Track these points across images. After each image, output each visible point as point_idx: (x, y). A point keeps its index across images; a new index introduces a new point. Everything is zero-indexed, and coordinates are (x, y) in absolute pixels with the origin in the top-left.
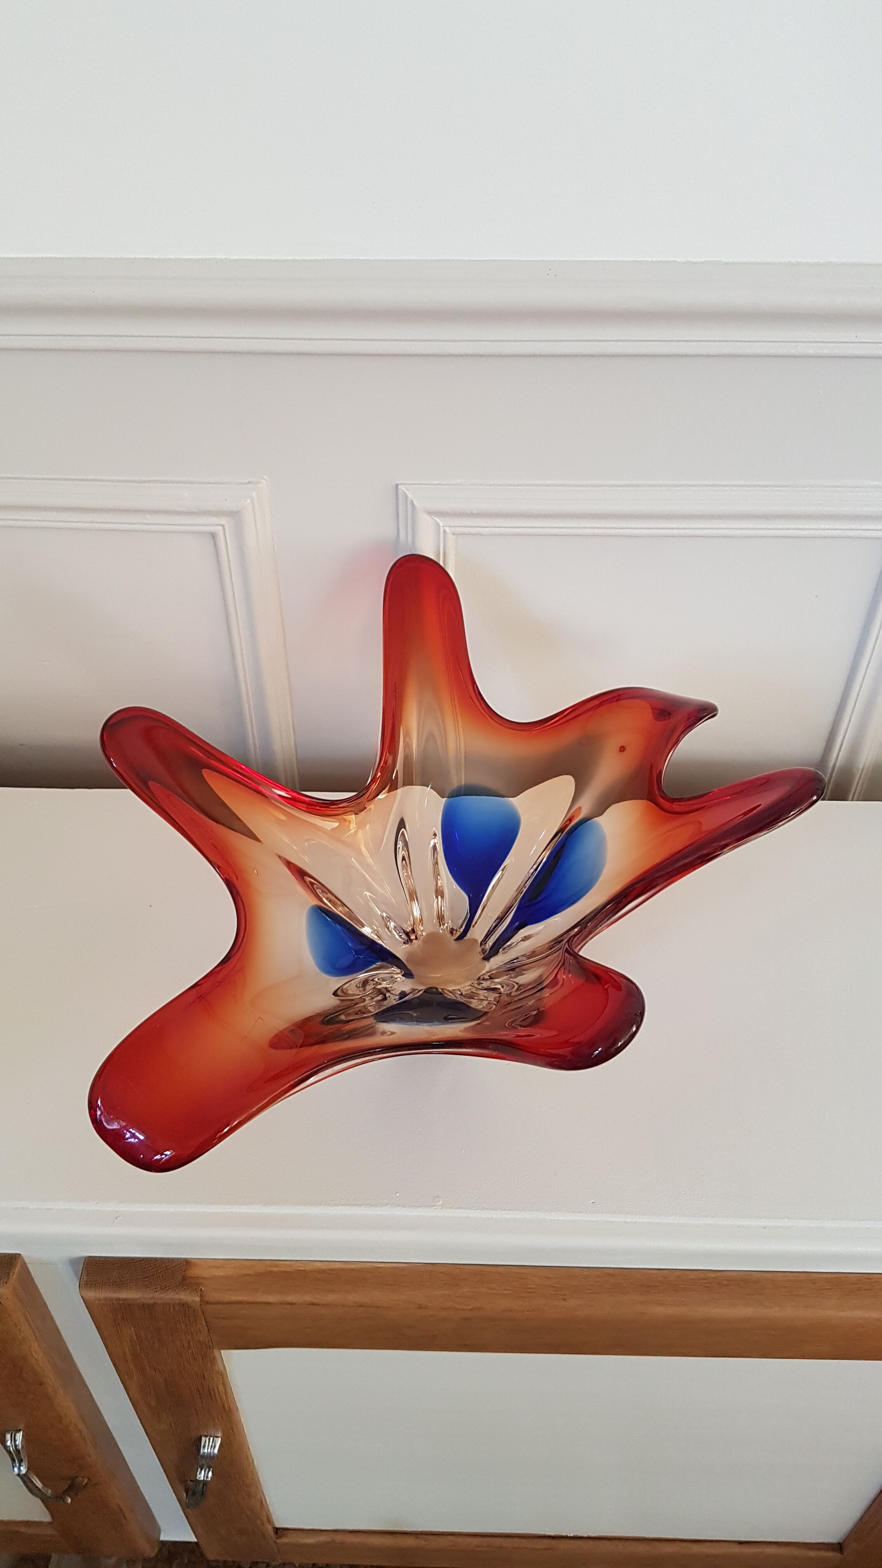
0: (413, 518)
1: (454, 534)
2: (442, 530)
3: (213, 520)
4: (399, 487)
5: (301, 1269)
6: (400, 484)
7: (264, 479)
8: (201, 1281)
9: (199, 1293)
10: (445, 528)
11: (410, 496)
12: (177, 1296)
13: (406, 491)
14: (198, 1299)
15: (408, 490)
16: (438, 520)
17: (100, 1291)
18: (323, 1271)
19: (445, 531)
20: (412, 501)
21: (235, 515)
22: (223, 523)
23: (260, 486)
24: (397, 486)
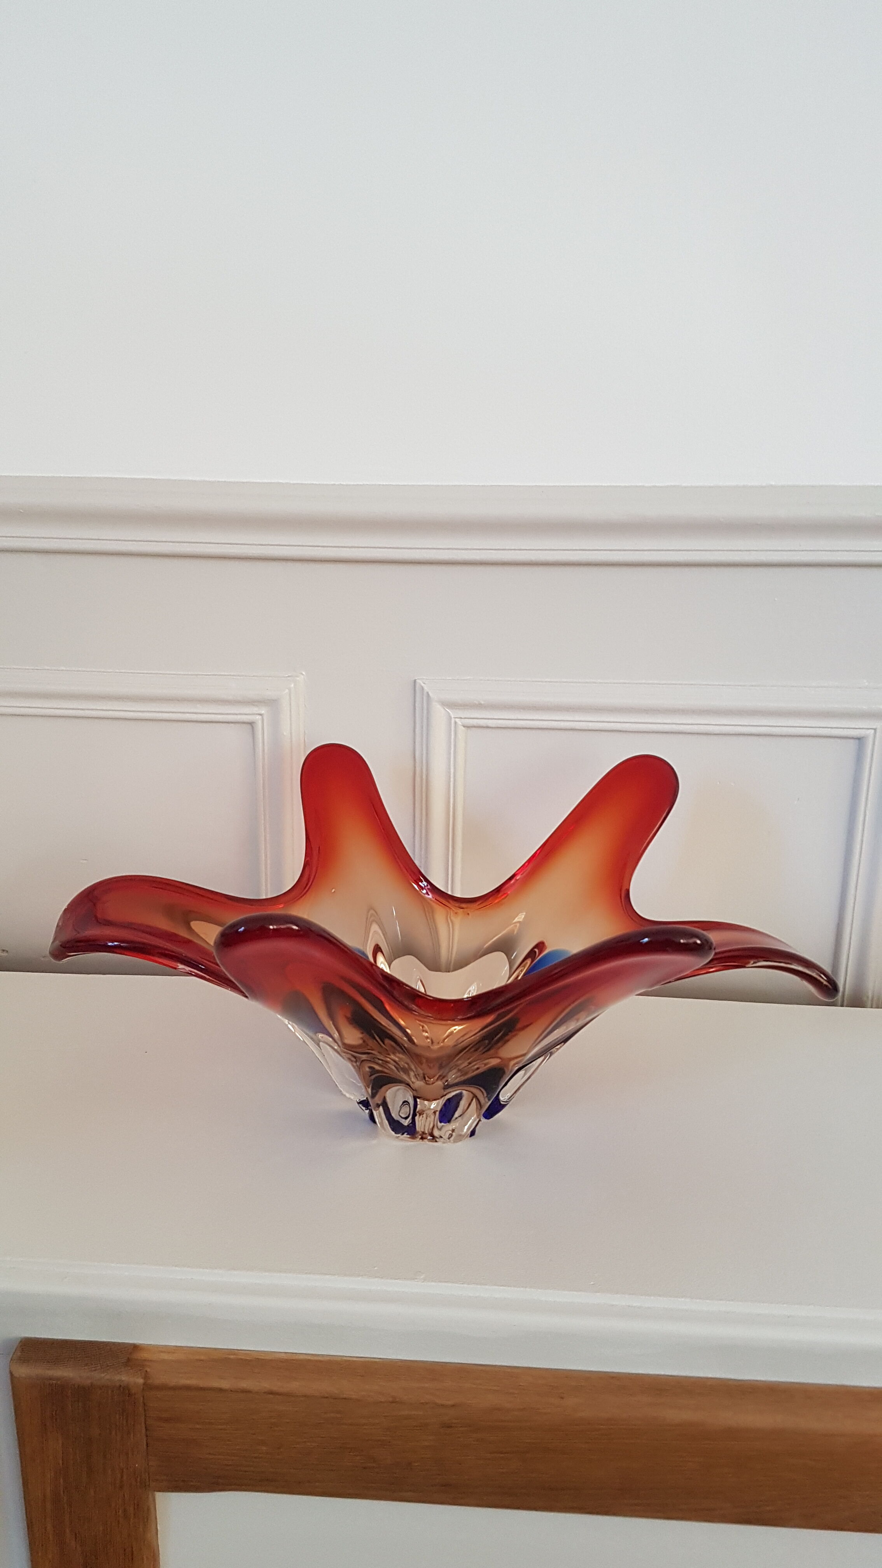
0: (428, 710)
1: (464, 727)
2: (453, 720)
3: (255, 710)
4: (418, 681)
5: (260, 1357)
6: (418, 679)
7: (303, 674)
8: (148, 1363)
9: (143, 1374)
10: (457, 720)
11: (426, 688)
12: (117, 1377)
13: (423, 685)
14: (141, 1381)
15: (424, 683)
16: (449, 711)
17: (34, 1366)
18: (286, 1361)
19: (456, 723)
20: (428, 693)
21: (272, 703)
22: (263, 712)
23: (298, 679)
24: (415, 681)
